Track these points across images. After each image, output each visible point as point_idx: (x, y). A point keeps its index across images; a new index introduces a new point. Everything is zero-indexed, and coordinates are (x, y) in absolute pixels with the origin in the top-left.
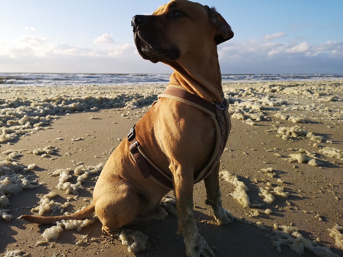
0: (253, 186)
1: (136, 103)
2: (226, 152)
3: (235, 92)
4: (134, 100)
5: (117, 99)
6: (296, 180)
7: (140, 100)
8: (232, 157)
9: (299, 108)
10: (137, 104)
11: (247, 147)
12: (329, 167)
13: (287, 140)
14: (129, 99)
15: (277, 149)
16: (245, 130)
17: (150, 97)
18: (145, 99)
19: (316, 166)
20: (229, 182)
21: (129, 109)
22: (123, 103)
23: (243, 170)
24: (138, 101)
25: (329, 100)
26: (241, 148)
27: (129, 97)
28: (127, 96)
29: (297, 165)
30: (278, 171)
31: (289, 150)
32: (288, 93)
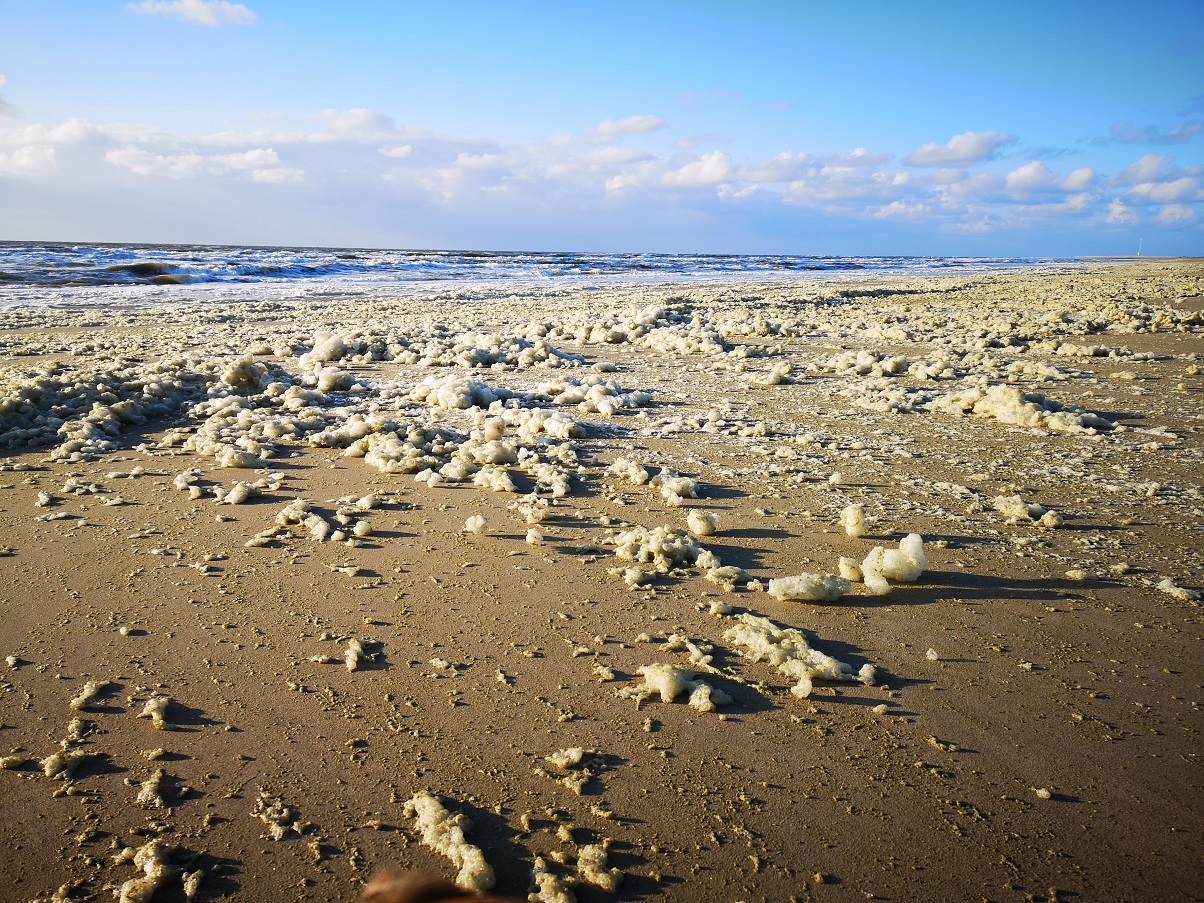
0: (515, 850)
1: (106, 422)
2: (439, 677)
3: (494, 350)
4: (98, 411)
5: (22, 409)
6: (648, 792)
7: (123, 406)
8: (457, 704)
9: (685, 424)
10: (109, 427)
11: (512, 644)
12: (745, 711)
13: (637, 590)
14: (76, 405)
15: (605, 642)
16: (513, 552)
17: (171, 386)
18: (147, 400)
19: (710, 711)
20: (435, 849)
21: (74, 456)
22: (47, 424)
23: (489, 774)
24: (114, 412)
25: (771, 382)
26: (490, 652)
27: (74, 394)
28: (68, 390)
29: (657, 715)
30: (600, 757)
31: (641, 641)
32: (660, 348)
